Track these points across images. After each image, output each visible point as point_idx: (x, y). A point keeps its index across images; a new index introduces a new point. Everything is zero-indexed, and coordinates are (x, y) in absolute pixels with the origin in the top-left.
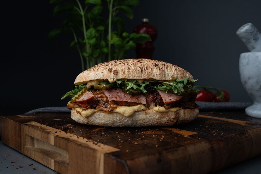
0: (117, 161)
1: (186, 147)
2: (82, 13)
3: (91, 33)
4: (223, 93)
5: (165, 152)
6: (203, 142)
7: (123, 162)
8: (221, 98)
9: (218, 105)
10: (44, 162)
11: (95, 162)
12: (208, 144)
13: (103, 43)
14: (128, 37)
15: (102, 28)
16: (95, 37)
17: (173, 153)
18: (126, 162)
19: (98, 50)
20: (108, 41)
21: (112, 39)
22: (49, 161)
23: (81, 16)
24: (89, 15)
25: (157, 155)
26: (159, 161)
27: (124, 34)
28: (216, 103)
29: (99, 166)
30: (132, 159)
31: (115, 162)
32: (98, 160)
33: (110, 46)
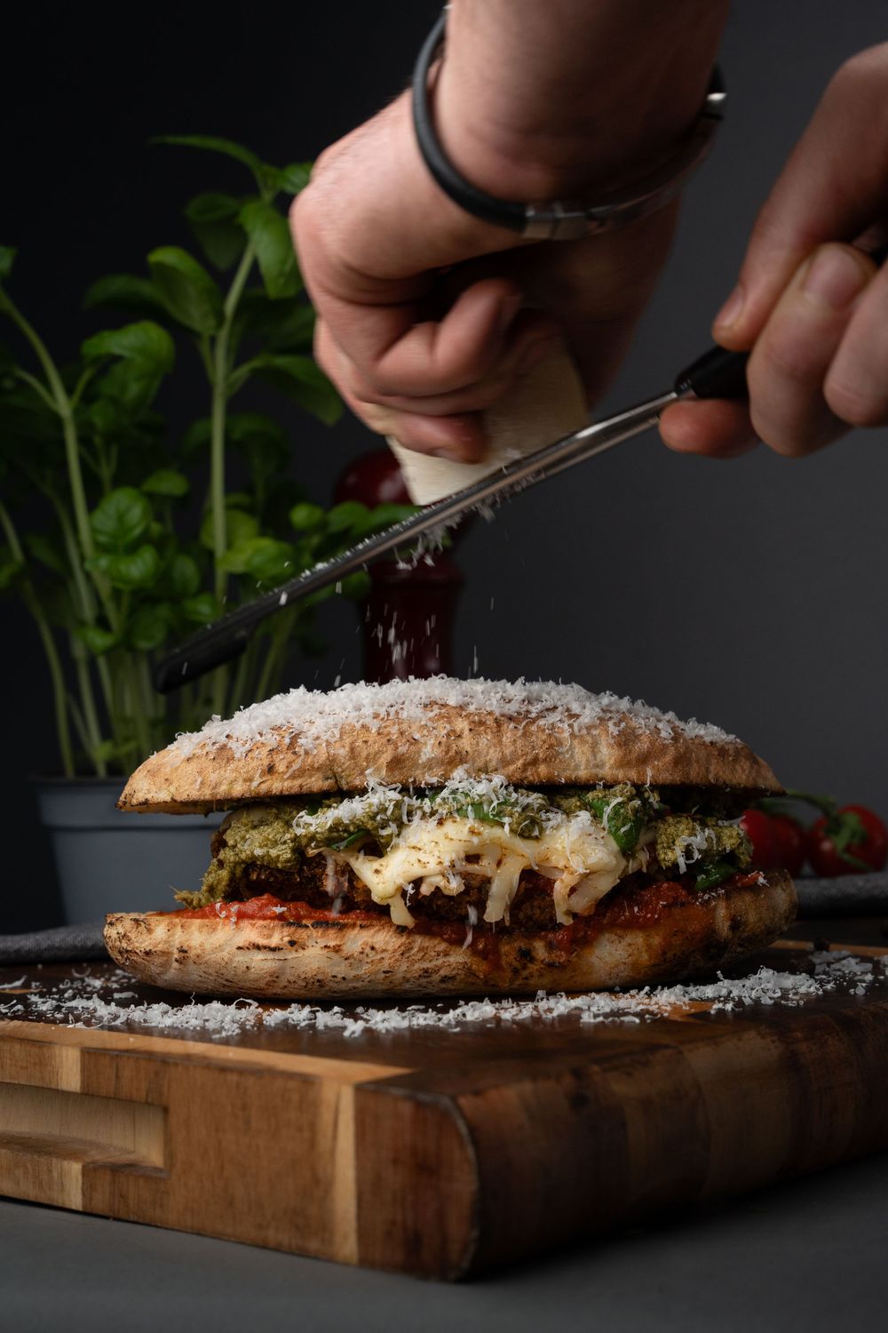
0: (419, 1105)
1: (680, 1052)
2: (63, 405)
3: (121, 518)
4: (852, 820)
5: (596, 1068)
6: (753, 1033)
7: (445, 1102)
8: (848, 849)
9: (833, 891)
10: (18, 1184)
11: (313, 1126)
12: (773, 1042)
13: (187, 569)
14: (322, 526)
15: (171, 483)
16: (144, 539)
17: (629, 1075)
18: (454, 1099)
19: (163, 611)
20: (210, 555)
21: (229, 545)
22: (50, 1171)
23: (57, 422)
24: (100, 416)
25: (568, 1080)
26: (578, 1100)
27: (301, 515)
28: (824, 883)
29: (335, 1137)
30: (477, 1093)
31: (406, 1108)
32: (326, 1117)
33: (220, 582)
